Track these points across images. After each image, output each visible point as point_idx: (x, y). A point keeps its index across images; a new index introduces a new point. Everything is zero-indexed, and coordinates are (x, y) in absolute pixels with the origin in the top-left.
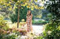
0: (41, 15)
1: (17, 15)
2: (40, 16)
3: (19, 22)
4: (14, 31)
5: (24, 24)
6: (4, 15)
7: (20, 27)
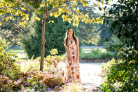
0: (98, 36)
1: (40, 37)
2: (96, 39)
3: (45, 57)
4: (32, 79)
5: (56, 61)
6: (7, 36)
7: (48, 68)
